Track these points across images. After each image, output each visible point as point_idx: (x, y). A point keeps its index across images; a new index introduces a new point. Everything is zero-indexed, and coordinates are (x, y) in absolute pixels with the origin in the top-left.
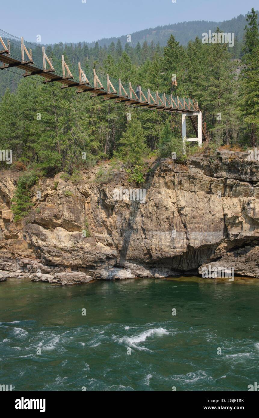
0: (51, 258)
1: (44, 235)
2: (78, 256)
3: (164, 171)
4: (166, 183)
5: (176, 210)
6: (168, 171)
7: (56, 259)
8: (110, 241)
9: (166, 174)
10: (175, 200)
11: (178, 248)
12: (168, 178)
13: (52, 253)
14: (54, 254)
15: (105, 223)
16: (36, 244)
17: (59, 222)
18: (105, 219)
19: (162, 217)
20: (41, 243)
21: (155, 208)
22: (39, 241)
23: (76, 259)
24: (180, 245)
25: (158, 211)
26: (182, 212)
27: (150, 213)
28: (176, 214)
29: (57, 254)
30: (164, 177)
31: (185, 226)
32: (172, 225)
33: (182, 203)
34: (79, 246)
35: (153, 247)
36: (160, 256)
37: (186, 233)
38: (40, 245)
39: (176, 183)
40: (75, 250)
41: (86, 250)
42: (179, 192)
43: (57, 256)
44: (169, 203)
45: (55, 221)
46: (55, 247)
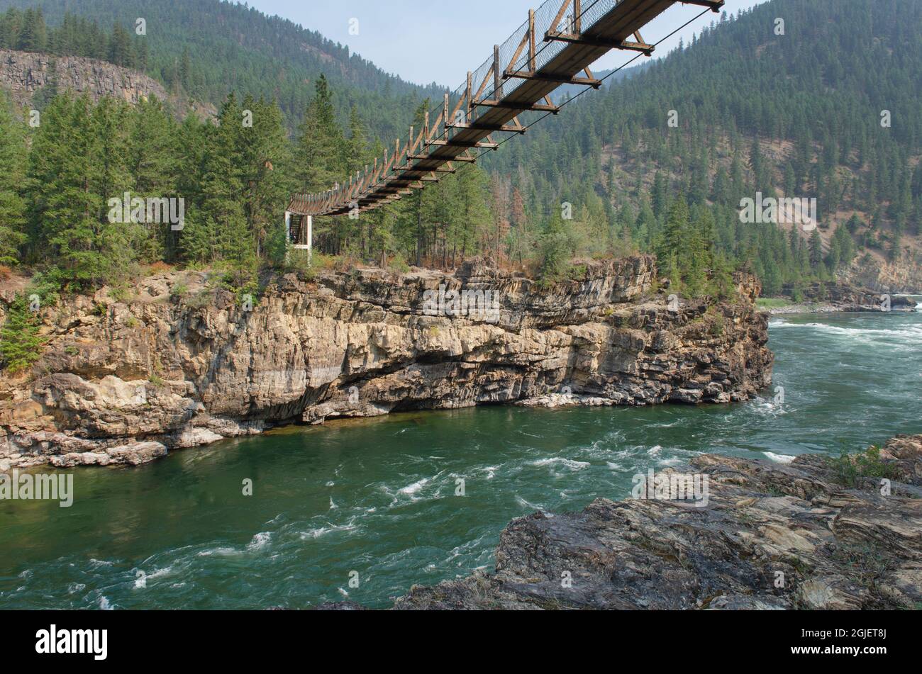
0: (105, 426)
1: (92, 390)
2: (154, 417)
3: (286, 291)
4: (285, 307)
5: (299, 343)
6: (292, 291)
7: (114, 426)
8: (193, 390)
9: (289, 295)
10: (297, 329)
11: (296, 390)
12: (290, 300)
13: (108, 419)
14: (112, 419)
15: (188, 365)
16: (77, 407)
17: (113, 367)
18: (188, 358)
19: (280, 352)
20: (87, 404)
21: (273, 340)
22: (83, 401)
23: (151, 423)
24: (298, 387)
25: (277, 344)
26: (307, 344)
27: (266, 347)
28: (299, 347)
29: (117, 419)
30: (284, 299)
31: (307, 363)
32: (291, 361)
33: (309, 333)
34: (157, 402)
35: (262, 392)
36: (269, 404)
37: (307, 371)
38: (87, 407)
39: (300, 307)
40: (151, 410)
41: (170, 408)
42: (304, 318)
43: (116, 422)
44: (289, 332)
45: (106, 367)
46: (108, 408)
